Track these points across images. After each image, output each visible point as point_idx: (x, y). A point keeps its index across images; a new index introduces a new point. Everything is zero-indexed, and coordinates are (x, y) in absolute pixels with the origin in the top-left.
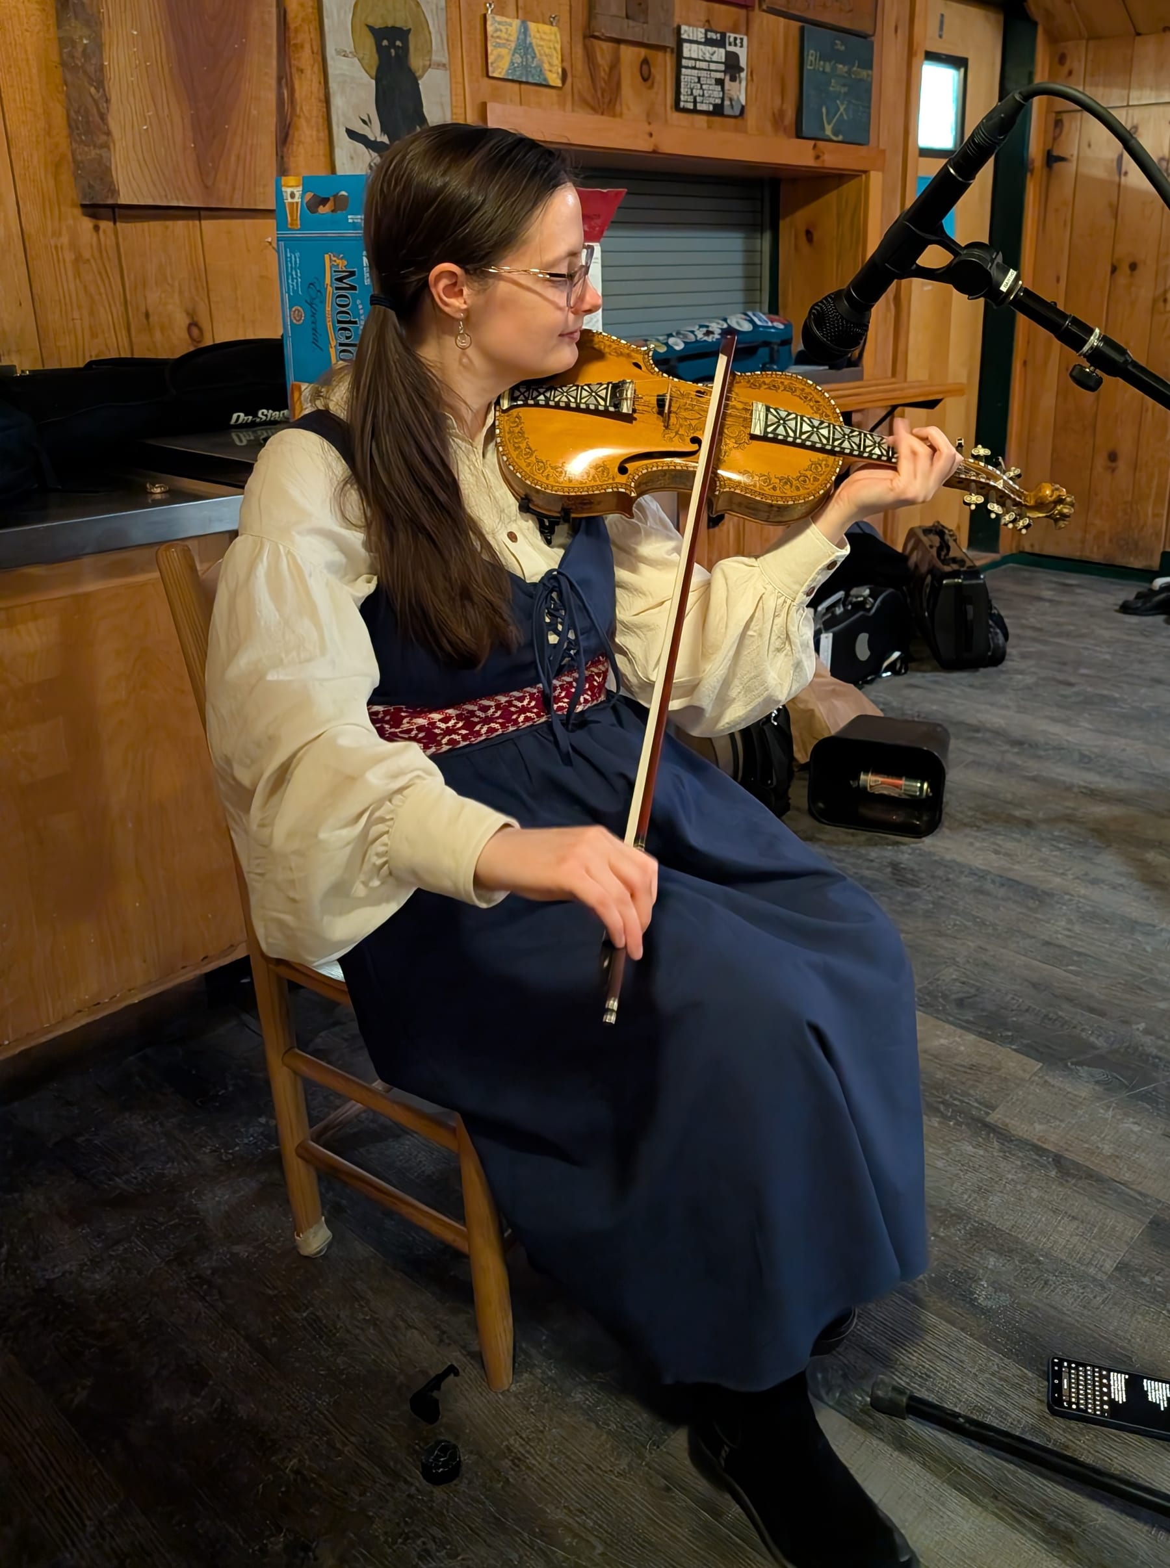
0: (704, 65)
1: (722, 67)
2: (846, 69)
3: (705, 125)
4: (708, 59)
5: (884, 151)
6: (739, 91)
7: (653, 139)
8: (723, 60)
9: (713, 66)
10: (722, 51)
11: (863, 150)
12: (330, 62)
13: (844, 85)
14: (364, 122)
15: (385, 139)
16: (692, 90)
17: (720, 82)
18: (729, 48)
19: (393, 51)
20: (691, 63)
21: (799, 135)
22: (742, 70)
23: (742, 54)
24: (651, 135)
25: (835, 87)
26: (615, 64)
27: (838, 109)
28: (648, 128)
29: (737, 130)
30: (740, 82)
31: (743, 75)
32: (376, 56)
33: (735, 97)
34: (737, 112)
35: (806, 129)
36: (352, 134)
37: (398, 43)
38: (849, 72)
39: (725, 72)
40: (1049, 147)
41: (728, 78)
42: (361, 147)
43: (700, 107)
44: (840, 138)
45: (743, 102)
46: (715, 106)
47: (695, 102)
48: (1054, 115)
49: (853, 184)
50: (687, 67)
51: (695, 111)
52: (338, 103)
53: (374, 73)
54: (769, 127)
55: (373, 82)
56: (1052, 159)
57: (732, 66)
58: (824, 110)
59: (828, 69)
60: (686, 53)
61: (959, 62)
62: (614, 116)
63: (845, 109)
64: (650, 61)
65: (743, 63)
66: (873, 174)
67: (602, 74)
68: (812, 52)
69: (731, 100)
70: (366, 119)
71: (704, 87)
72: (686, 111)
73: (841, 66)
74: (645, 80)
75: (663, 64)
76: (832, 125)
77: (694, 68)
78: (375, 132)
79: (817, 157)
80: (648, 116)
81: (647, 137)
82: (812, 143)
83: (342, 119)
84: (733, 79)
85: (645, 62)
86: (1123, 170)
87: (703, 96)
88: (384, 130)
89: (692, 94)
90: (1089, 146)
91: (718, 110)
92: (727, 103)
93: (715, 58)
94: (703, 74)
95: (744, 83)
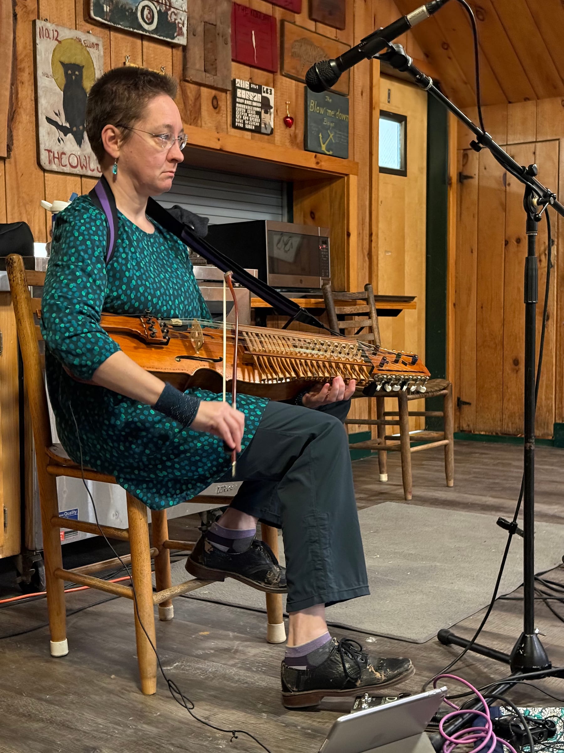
0: (249, 103)
1: (260, 105)
2: (333, 113)
3: (250, 138)
4: (251, 99)
5: (357, 163)
6: (270, 120)
7: (220, 142)
8: (260, 101)
9: (254, 104)
10: (260, 95)
11: (345, 162)
12: (39, 79)
13: (332, 122)
14: (56, 114)
15: (68, 125)
16: (242, 116)
17: (258, 113)
18: (264, 94)
19: (74, 77)
20: (242, 101)
21: (306, 149)
22: (272, 108)
23: (272, 98)
24: (219, 140)
25: (326, 122)
26: (198, 97)
27: (329, 136)
28: (217, 135)
29: (269, 142)
30: (270, 114)
31: (272, 110)
32: (64, 79)
33: (268, 123)
34: (269, 132)
35: (310, 146)
36: (49, 120)
37: (77, 73)
38: (335, 115)
39: (261, 108)
40: (460, 171)
41: (263, 112)
42: (54, 128)
43: (247, 127)
44: (331, 153)
45: (273, 127)
46: (256, 126)
47: (244, 124)
48: (462, 151)
49: (339, 182)
50: (239, 103)
51: (244, 129)
52: (43, 102)
53: (63, 87)
54: (288, 144)
55: (62, 93)
56: (463, 178)
57: (265, 104)
58: (320, 135)
59: (322, 112)
60: (239, 94)
61: (400, 119)
62: (197, 126)
63: (333, 136)
64: (218, 97)
65: (272, 103)
66: (351, 176)
67: (190, 102)
68: (312, 101)
69: (265, 124)
70: (57, 112)
71: (249, 115)
72: (238, 128)
73: (330, 111)
74: (215, 108)
75: (225, 100)
76: (325, 144)
77: (243, 104)
78: (62, 121)
79: (318, 163)
80: (217, 129)
81: (217, 141)
82: (314, 154)
83: (44, 111)
84: (266, 112)
85: (215, 98)
86: (507, 183)
87: (249, 120)
88: (67, 120)
89: (242, 118)
90: (485, 169)
91: (257, 130)
92: (263, 126)
93: (255, 99)
94: (249, 107)
95: (272, 115)
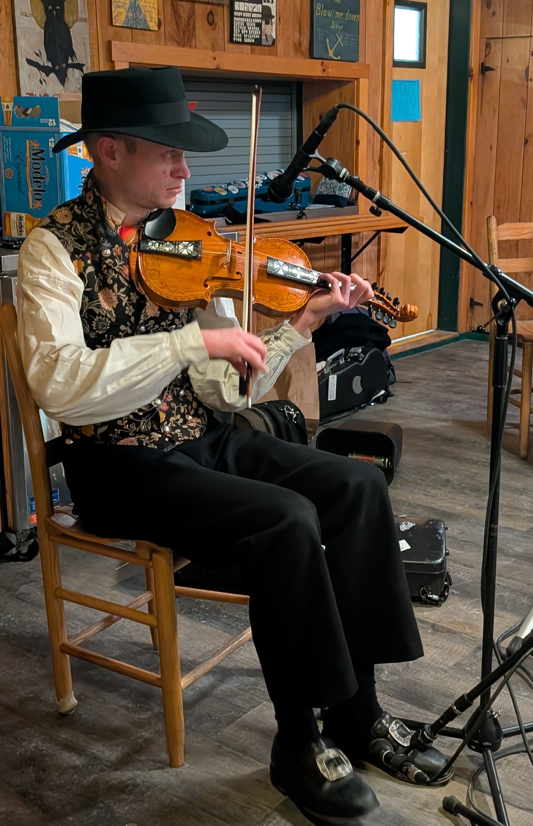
0: (248, 15)
1: (260, 16)
2: (342, 14)
3: (250, 51)
4: (250, 10)
5: (368, 65)
6: (271, 30)
7: (216, 61)
8: (261, 11)
9: (254, 15)
10: (260, 6)
11: (354, 65)
12: (17, 19)
13: (341, 25)
16: (241, 31)
17: (259, 25)
18: (264, 4)
19: (55, 12)
20: (240, 14)
21: (312, 57)
22: (273, 17)
23: (273, 7)
24: (215, 59)
25: (334, 26)
26: (192, 15)
27: (338, 39)
28: (213, 54)
29: (270, 54)
30: (272, 25)
31: (274, 20)
33: (269, 34)
34: (270, 43)
35: (315, 55)
37: (58, 7)
38: (344, 17)
39: (262, 19)
40: (482, 61)
41: (263, 22)
43: (246, 40)
44: (339, 58)
45: (274, 37)
46: (255, 39)
47: (243, 38)
48: (485, 40)
49: (348, 87)
50: (237, 17)
51: (243, 43)
52: (22, 44)
54: (291, 51)
56: (484, 69)
57: (266, 15)
58: (328, 40)
59: (330, 15)
60: (236, 8)
61: (420, 6)
62: (191, 47)
63: (341, 40)
64: (214, 12)
65: (274, 13)
66: (361, 80)
67: (183, 21)
68: (318, 4)
69: (266, 36)
71: (248, 28)
72: (238, 43)
73: (338, 13)
74: (211, 24)
75: (222, 15)
76: (333, 49)
77: (242, 17)
79: (324, 70)
80: (213, 46)
81: (212, 60)
82: (321, 61)
83: (24, 53)
84: (267, 23)
85: (211, 13)
86: (530, 78)
87: (248, 33)
88: (49, 59)
89: (241, 32)
90: (509, 61)
91: (258, 42)
92: (263, 37)
93: (255, 10)
94: (248, 20)
95: (274, 26)
